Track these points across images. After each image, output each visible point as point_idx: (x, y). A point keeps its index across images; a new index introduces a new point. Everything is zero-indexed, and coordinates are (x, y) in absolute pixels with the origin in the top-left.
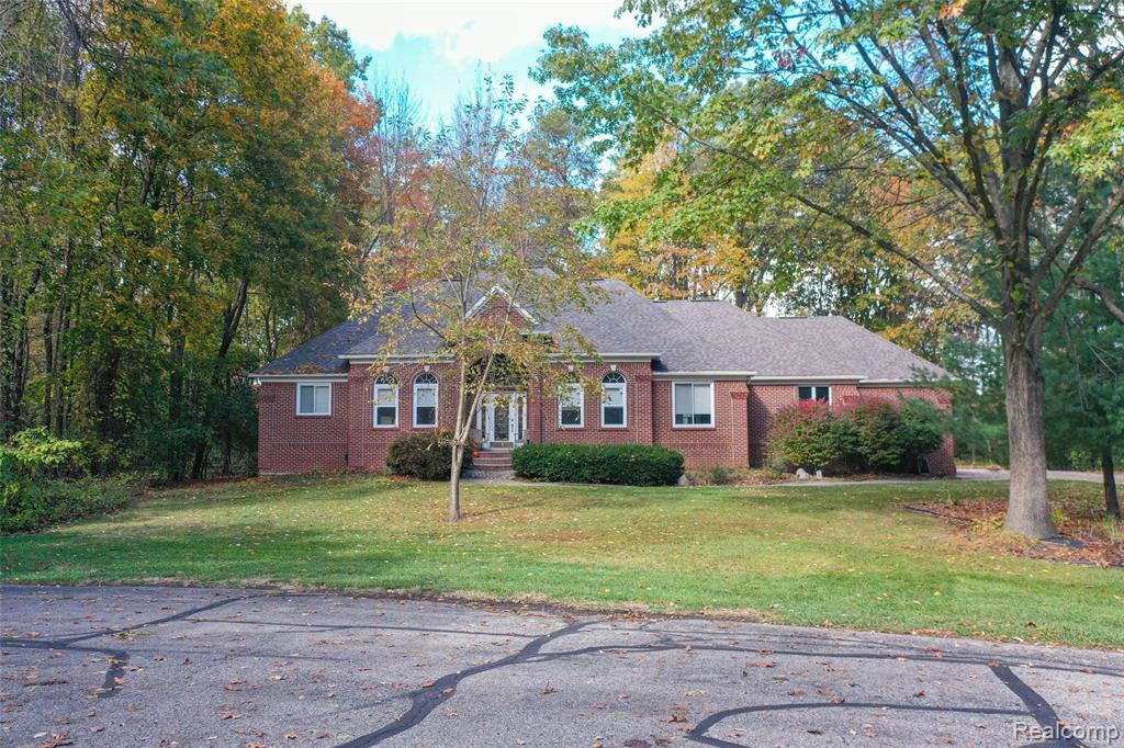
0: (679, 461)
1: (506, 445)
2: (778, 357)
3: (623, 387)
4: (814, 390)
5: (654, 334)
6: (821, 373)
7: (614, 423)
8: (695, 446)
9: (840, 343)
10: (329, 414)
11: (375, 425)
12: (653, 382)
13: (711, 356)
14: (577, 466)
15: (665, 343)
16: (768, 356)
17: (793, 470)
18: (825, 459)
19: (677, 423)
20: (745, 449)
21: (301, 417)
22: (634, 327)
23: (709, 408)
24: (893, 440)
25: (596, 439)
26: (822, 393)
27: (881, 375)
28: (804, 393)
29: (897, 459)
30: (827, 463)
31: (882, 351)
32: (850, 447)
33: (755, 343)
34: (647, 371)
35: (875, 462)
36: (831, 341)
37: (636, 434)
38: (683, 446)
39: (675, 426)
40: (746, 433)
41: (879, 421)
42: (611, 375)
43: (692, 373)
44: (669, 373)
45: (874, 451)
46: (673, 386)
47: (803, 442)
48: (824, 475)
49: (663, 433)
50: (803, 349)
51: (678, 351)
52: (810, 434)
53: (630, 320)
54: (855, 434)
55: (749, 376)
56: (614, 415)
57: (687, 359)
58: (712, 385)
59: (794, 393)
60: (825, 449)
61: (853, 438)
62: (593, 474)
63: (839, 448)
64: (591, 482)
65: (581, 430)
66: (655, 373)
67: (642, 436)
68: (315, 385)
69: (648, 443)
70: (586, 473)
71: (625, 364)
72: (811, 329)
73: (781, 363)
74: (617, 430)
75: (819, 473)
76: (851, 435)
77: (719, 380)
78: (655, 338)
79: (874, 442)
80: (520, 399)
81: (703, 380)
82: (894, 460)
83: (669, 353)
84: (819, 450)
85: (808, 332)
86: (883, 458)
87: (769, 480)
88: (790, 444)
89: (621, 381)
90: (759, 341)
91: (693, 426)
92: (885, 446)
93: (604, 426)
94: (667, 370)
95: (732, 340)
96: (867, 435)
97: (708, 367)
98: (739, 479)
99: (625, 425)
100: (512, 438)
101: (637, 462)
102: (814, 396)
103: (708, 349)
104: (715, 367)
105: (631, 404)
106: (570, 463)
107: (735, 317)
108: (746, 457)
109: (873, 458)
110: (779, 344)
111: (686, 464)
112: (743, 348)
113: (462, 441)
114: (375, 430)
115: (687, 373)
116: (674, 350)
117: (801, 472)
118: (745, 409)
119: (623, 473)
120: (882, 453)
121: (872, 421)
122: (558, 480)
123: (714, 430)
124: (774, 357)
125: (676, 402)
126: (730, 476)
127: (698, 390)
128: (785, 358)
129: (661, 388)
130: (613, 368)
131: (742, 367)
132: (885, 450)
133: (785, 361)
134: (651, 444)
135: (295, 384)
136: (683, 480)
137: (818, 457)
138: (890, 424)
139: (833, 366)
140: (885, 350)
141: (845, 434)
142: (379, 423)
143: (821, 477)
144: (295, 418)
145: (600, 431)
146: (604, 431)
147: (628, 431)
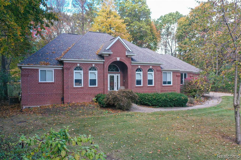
3: (153, 73)
8: (168, 91)
10: (53, 82)
11: (74, 86)
19: (163, 84)
20: (179, 91)
21: (41, 83)
23: (171, 80)
25: (146, 90)
37: (156, 88)
38: (165, 91)
42: (150, 69)
43: (167, 69)
44: (162, 69)
46: (163, 73)
58: (172, 73)
68: (47, 70)
71: (154, 66)
80: (118, 76)
81: (170, 71)
91: (167, 85)
99: (153, 85)
104: (173, 68)
118: (180, 80)
123: (172, 86)
127: (168, 74)
135: (38, 69)
144: (38, 83)
145: (147, 87)
146: (148, 87)
147: (154, 87)
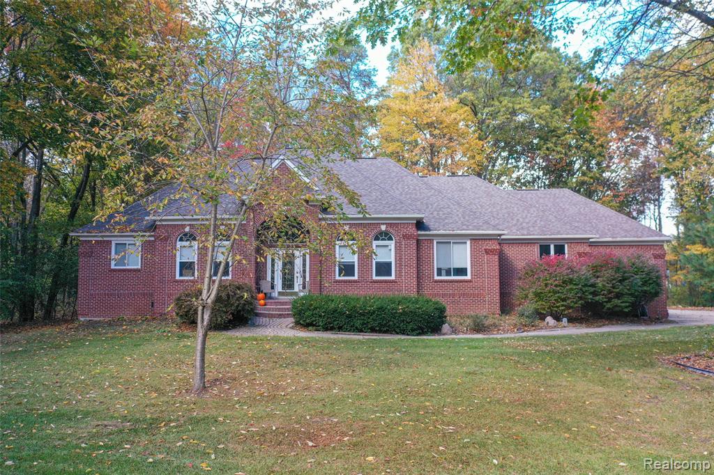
0: (442, 311)
1: (292, 294)
2: (521, 220)
3: (392, 244)
4: (552, 247)
5: (417, 200)
6: (559, 233)
7: (384, 275)
8: (454, 295)
9: (568, 209)
10: (139, 267)
11: (178, 277)
12: (418, 240)
13: (467, 218)
14: (349, 316)
15: (427, 207)
16: (512, 219)
17: (543, 318)
18: (569, 307)
19: (438, 275)
20: (497, 298)
21: (115, 270)
22: (401, 194)
23: (467, 263)
24: (626, 291)
25: (367, 290)
26: (560, 250)
27: (605, 235)
28: (545, 250)
29: (629, 306)
30: (570, 311)
31: (603, 216)
32: (591, 297)
33: (501, 209)
34: (412, 230)
35: (609, 309)
36: (561, 207)
37: (402, 286)
38: (444, 295)
39: (436, 278)
40: (498, 284)
41: (613, 274)
42: (381, 233)
43: (451, 232)
44: (431, 233)
45: (610, 300)
46: (435, 243)
47: (550, 292)
48: (569, 321)
49: (426, 283)
50: (541, 214)
51: (438, 215)
52: (556, 286)
53: (398, 189)
54: (593, 285)
55: (500, 235)
56: (384, 268)
57: (446, 221)
58: (468, 242)
59: (536, 250)
60: (569, 298)
61: (592, 289)
62: (364, 324)
63: (580, 298)
64: (361, 331)
65: (355, 281)
66: (420, 232)
67: (408, 289)
68: (127, 243)
69: (414, 295)
70: (358, 323)
71: (394, 224)
72: (544, 198)
73: (524, 224)
74: (386, 282)
75: (565, 320)
76: (590, 286)
77: (475, 239)
78: (419, 203)
79: (610, 292)
80: (304, 255)
81: (460, 238)
82: (626, 307)
83: (431, 216)
84: (564, 300)
85: (541, 201)
86: (616, 306)
87: (522, 327)
88: (537, 295)
89: (390, 239)
90: (504, 207)
91: (452, 278)
92: (618, 296)
93: (375, 278)
94: (430, 230)
95: (482, 206)
96: (604, 286)
97: (465, 227)
98: (495, 325)
99: (393, 277)
100: (297, 287)
101: (404, 313)
102: (552, 252)
103: (464, 212)
104: (470, 227)
105: (399, 258)
106: (342, 314)
107: (483, 188)
108: (498, 305)
109: (608, 305)
110: (521, 209)
111: (448, 313)
112: (491, 212)
113: (209, 301)
114: (177, 281)
115: (448, 232)
116: (435, 213)
117: (549, 319)
118: (497, 263)
119: (391, 323)
120: (616, 301)
121: (608, 273)
122: (332, 329)
123: (470, 281)
124: (518, 220)
125: (438, 257)
126: (487, 323)
127: (456, 246)
128: (527, 221)
129: (424, 246)
130: (383, 228)
131: (495, 227)
132: (619, 299)
133: (527, 223)
134: (415, 294)
135: (111, 241)
136: (446, 327)
137: (563, 305)
138: (623, 277)
139: (568, 227)
140: (606, 215)
141: (586, 285)
142: (181, 275)
143: (566, 324)
144: (109, 271)
145: (371, 282)
146: (375, 282)
147: (396, 282)
